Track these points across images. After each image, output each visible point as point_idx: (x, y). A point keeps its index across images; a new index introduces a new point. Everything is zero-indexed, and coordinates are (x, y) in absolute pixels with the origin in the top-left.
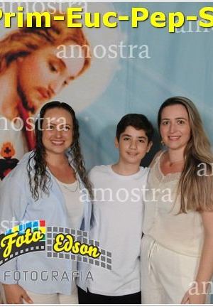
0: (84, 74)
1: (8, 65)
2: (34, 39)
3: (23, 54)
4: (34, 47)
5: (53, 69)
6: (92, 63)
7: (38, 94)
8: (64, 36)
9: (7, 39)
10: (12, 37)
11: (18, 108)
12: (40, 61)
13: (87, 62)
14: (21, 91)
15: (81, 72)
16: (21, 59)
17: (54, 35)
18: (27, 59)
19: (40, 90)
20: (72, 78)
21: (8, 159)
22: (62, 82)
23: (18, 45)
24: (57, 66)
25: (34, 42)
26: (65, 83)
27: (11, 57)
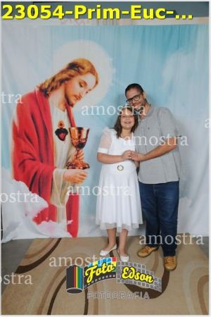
0: (96, 88)
1: (60, 85)
2: (72, 72)
3: (67, 79)
4: (72, 76)
5: (81, 86)
6: (99, 82)
7: (74, 98)
8: (86, 70)
9: (59, 74)
10: (62, 72)
11: (65, 105)
12: (75, 83)
13: (97, 83)
14: (67, 97)
15: (95, 86)
16: (66, 82)
17: (81, 70)
18: (69, 82)
19: (75, 96)
20: (90, 90)
21: (61, 128)
22: (85, 92)
23: (65, 76)
24: (82, 84)
25: (72, 74)
26: (87, 92)
27: (62, 81)
